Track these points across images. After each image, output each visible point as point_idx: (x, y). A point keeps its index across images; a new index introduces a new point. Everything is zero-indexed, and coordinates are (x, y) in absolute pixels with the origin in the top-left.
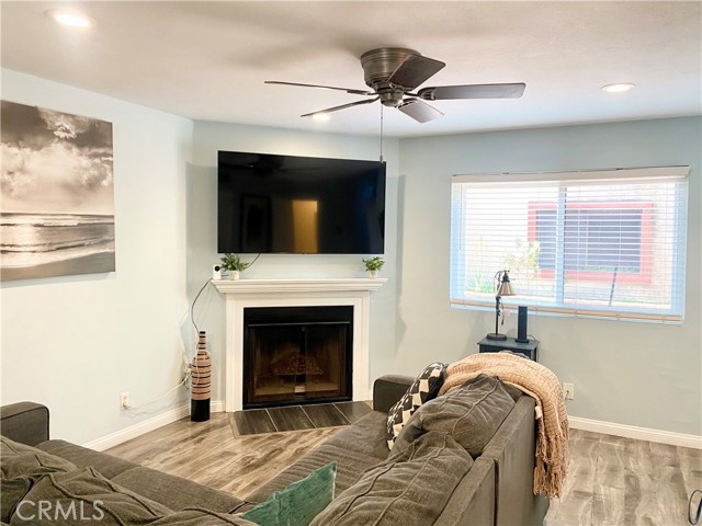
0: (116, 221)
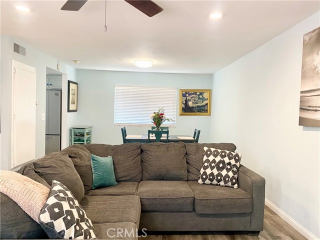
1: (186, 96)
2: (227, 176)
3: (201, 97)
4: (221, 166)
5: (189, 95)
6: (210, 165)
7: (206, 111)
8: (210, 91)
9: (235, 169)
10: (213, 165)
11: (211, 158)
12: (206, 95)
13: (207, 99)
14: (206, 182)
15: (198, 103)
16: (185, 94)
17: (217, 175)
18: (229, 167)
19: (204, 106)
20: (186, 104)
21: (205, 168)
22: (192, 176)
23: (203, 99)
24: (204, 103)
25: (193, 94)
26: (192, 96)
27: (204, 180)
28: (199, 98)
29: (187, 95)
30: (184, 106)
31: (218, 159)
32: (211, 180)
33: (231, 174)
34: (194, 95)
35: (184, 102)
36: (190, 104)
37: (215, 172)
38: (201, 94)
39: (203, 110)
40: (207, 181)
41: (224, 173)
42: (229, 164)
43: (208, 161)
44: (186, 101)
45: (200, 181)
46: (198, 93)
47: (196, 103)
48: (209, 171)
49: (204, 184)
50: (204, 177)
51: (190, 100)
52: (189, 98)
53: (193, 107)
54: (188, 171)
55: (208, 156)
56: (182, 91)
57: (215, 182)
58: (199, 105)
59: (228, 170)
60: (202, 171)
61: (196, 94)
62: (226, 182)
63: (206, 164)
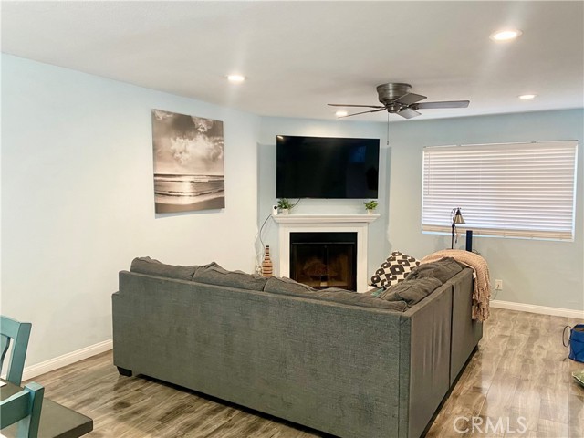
0: (225, 178)
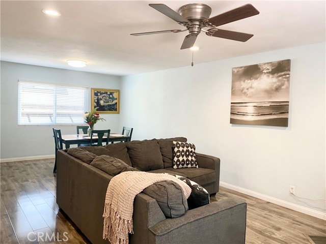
1: (97, 95)
2: (192, 160)
3: (111, 96)
4: (187, 154)
5: (101, 94)
6: (181, 154)
7: (116, 110)
8: (118, 91)
9: (194, 155)
10: (183, 153)
11: (181, 149)
12: (115, 95)
13: (117, 99)
14: (179, 167)
15: (108, 102)
16: (97, 93)
17: (187, 161)
18: (191, 154)
19: (114, 105)
20: (98, 103)
21: (178, 157)
22: (167, 165)
23: (113, 99)
24: (114, 103)
25: (104, 93)
26: (104, 95)
27: (178, 165)
28: (110, 98)
29: (99, 94)
30: (95, 104)
31: (185, 149)
32: (183, 165)
33: (193, 158)
34: (105, 95)
35: (96, 101)
36: (102, 102)
37: (185, 158)
38: (111, 94)
39: (113, 108)
40: (181, 166)
41: (190, 158)
42: (191, 151)
43: (179, 151)
44: (98, 99)
45: (175, 167)
46: (109, 93)
47: (107, 102)
48: (181, 159)
49: (178, 168)
50: (178, 163)
51: (101, 99)
52: (100, 97)
53: (104, 106)
54: (164, 161)
55: (178, 148)
56: (94, 89)
57: (185, 166)
58: (110, 103)
59: (192, 156)
60: (176, 159)
61: (106, 93)
62: (192, 165)
63: (178, 154)
